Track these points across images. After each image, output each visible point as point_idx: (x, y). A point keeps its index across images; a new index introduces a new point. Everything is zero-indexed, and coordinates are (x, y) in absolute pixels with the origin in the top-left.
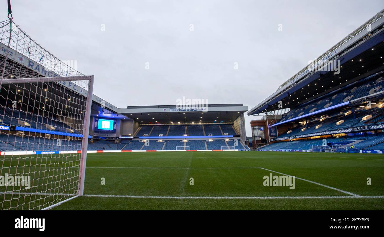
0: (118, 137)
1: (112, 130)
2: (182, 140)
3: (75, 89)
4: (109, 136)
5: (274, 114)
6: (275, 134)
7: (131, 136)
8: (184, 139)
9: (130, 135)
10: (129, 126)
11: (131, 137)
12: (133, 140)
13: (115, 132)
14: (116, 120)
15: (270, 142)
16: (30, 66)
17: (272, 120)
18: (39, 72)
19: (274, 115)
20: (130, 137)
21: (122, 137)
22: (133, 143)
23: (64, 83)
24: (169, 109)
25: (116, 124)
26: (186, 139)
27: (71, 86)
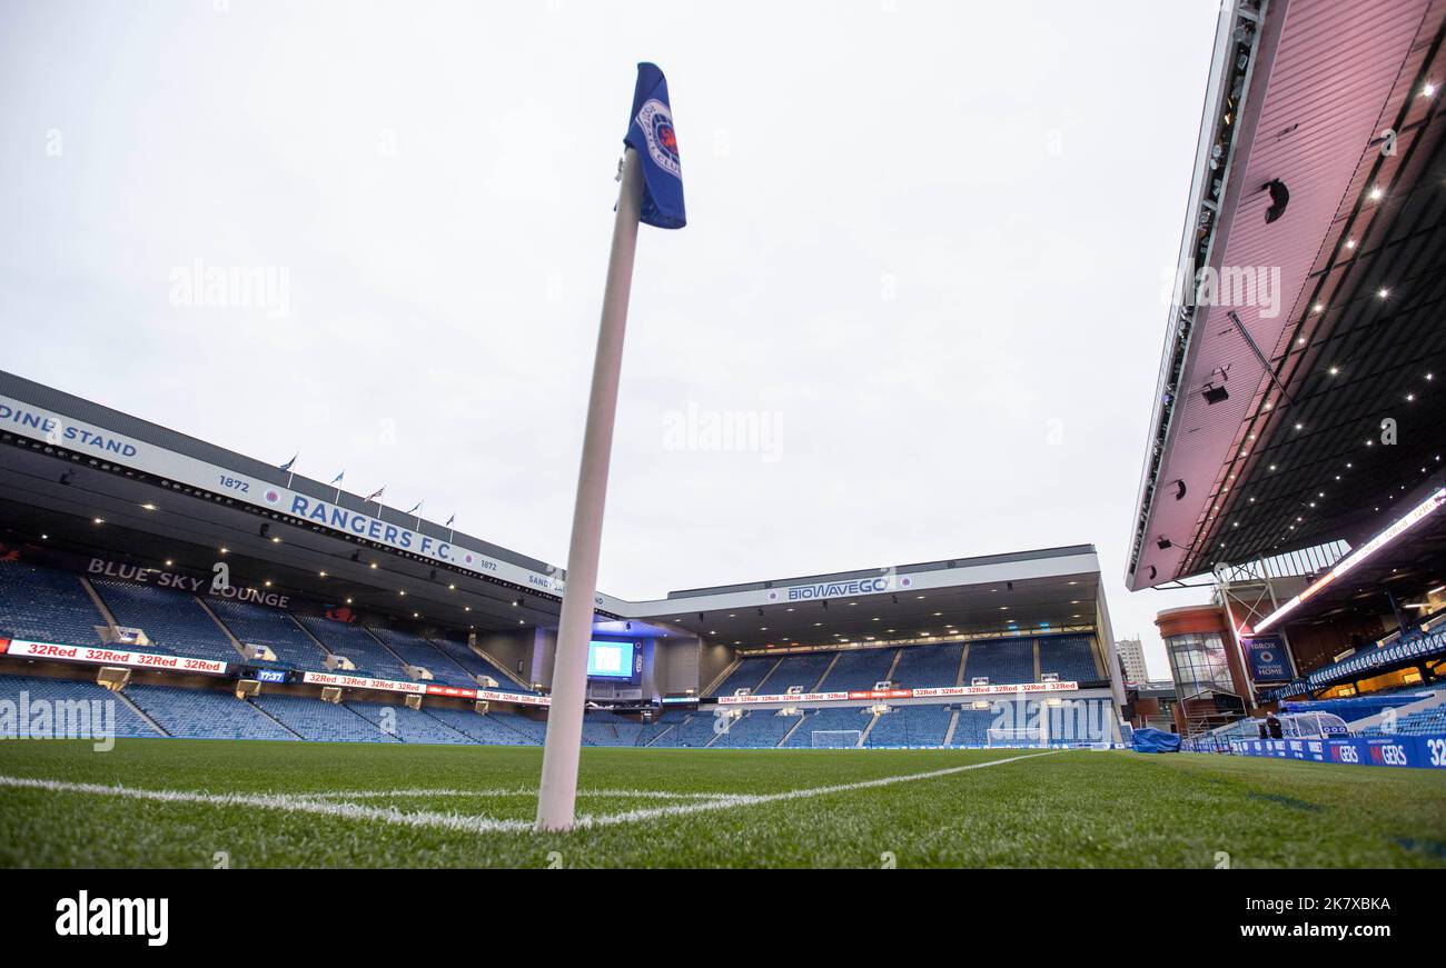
0: (649, 702)
1: (630, 674)
2: (865, 708)
3: (446, 557)
4: (621, 698)
5: (1263, 577)
6: (1278, 670)
7: (694, 695)
8: (878, 702)
9: (691, 691)
10: (689, 659)
11: (693, 700)
12: (700, 709)
13: (639, 685)
14: (639, 642)
15: (1255, 706)
16: (298, 511)
17: (1251, 603)
18: (324, 520)
19: (1261, 581)
20: (688, 700)
21: (665, 701)
22: (698, 721)
23: (405, 542)
24: (787, 590)
25: (641, 654)
26: (884, 701)
27: (429, 547)
